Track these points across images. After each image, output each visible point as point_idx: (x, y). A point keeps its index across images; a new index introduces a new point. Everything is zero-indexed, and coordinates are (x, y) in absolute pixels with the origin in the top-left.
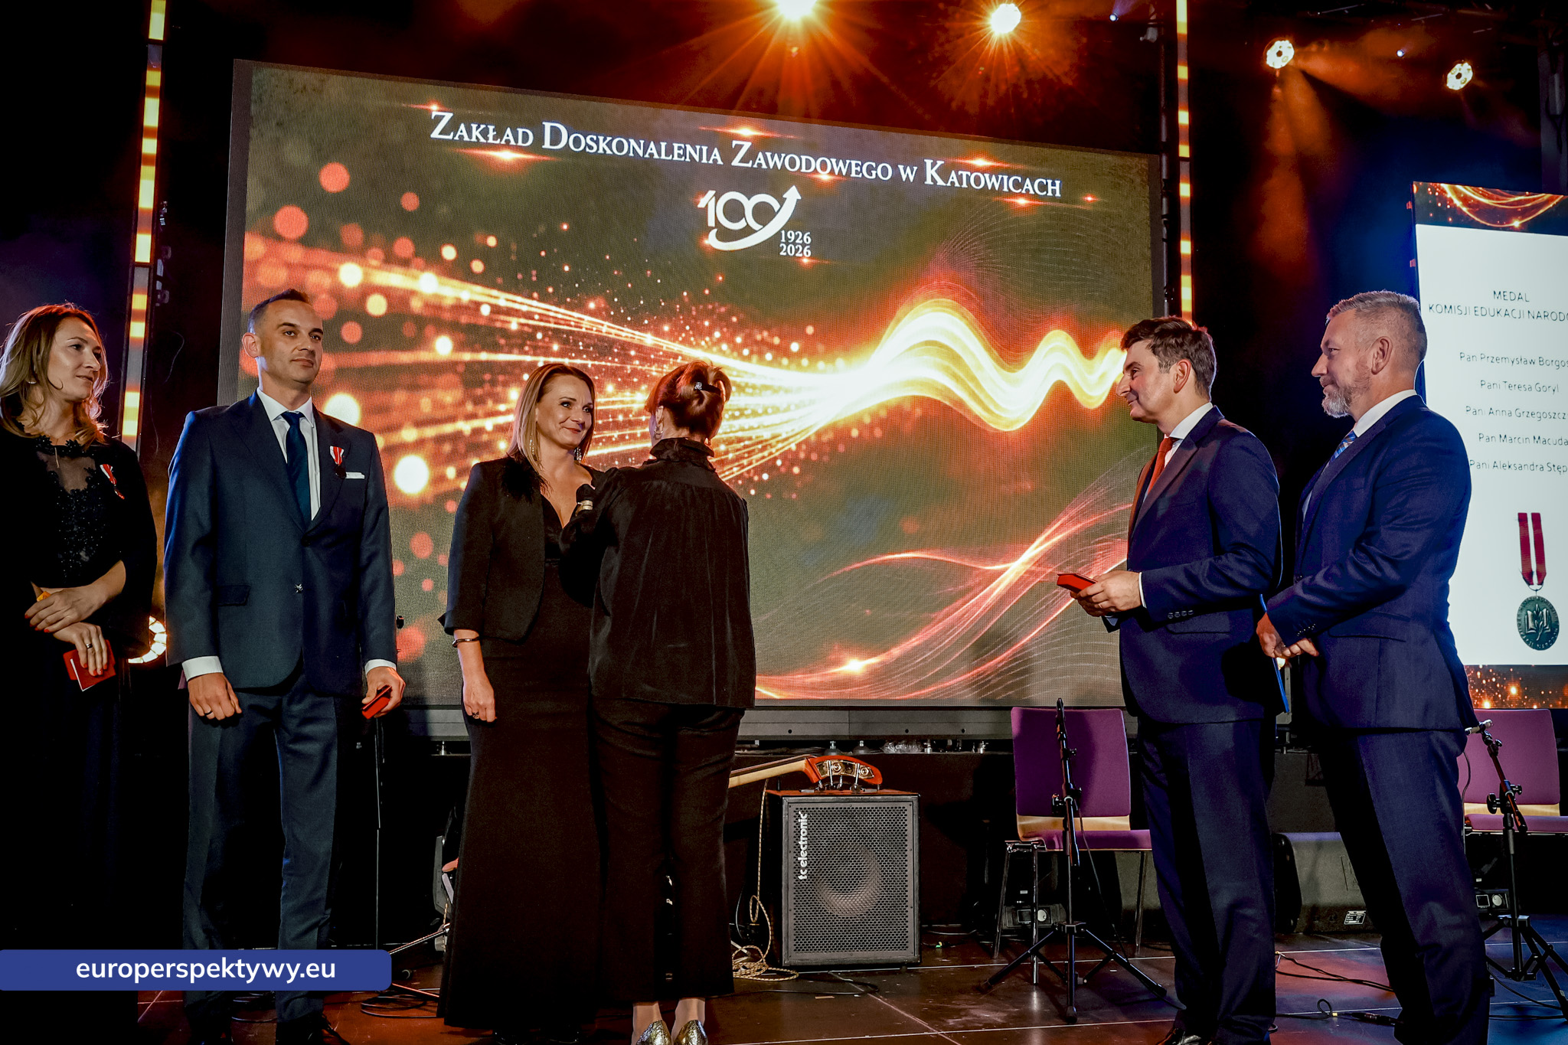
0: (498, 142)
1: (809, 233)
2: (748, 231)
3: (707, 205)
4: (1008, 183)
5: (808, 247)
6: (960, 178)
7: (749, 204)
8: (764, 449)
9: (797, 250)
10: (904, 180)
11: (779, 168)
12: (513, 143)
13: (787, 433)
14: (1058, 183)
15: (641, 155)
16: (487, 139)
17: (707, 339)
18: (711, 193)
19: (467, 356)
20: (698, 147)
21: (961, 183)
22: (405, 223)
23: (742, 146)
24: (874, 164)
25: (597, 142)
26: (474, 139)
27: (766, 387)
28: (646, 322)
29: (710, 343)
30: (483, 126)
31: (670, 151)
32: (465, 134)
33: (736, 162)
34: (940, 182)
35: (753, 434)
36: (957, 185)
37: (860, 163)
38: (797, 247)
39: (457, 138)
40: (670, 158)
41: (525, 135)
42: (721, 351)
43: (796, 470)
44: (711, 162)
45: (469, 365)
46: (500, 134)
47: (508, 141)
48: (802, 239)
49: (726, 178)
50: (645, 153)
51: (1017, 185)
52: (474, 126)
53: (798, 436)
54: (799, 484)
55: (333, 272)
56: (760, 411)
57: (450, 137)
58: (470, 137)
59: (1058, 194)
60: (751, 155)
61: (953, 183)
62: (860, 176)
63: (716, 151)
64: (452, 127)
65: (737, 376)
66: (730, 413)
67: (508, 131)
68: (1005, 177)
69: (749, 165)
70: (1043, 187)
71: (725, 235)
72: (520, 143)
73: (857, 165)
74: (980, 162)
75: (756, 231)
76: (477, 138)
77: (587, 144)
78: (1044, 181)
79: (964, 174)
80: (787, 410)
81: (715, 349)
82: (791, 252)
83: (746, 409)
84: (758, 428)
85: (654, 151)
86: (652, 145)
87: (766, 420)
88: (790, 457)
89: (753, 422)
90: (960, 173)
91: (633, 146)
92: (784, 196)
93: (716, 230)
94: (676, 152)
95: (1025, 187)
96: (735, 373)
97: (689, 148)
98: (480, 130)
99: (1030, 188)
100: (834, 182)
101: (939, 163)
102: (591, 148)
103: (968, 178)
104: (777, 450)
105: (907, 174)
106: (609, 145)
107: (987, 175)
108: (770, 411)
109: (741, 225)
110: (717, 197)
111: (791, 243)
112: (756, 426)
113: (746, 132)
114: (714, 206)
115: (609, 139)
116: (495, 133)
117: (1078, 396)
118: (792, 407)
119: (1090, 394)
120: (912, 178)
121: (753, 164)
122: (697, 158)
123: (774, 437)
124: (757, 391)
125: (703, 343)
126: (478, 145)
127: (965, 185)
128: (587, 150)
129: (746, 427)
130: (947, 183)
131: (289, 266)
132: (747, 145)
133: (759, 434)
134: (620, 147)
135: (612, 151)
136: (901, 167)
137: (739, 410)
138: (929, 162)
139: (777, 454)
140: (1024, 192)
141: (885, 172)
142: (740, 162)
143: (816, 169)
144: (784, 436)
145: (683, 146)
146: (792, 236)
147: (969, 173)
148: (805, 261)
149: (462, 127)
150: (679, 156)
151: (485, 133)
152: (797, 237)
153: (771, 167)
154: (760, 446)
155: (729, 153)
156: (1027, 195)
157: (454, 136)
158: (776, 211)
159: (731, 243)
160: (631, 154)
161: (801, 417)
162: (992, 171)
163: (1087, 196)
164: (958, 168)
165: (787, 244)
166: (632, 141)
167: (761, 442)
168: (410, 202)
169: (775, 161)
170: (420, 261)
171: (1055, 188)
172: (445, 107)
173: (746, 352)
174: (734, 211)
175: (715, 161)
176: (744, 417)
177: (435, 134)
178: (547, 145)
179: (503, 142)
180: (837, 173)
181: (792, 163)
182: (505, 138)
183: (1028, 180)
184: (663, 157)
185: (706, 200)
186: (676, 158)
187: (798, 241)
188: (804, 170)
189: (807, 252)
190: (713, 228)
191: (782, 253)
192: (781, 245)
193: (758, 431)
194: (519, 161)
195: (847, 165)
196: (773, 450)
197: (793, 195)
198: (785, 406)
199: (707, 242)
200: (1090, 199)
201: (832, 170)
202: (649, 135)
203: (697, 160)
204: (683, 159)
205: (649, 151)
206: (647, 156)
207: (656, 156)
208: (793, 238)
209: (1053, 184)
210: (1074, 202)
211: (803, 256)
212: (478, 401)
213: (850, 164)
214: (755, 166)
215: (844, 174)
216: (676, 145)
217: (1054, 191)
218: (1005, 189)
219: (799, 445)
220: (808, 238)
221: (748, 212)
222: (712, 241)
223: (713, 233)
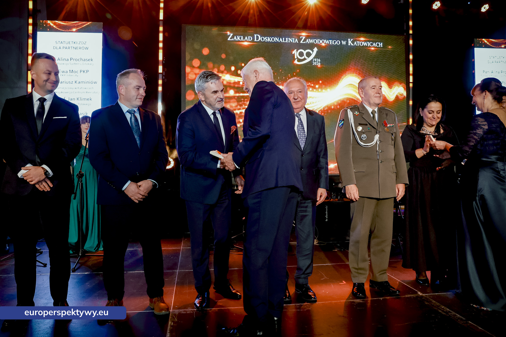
0: (244, 40)
2: (305, 59)
3: (294, 53)
4: (369, 44)
5: (320, 62)
6: (357, 43)
7: (305, 52)
9: (317, 64)
10: (343, 44)
11: (312, 43)
12: (247, 40)
14: (382, 43)
15: (278, 41)
16: (241, 39)
18: (296, 50)
19: (237, 95)
20: (292, 39)
21: (357, 44)
22: (223, 61)
23: (303, 38)
24: (335, 41)
25: (267, 39)
26: (238, 40)
28: (280, 83)
31: (285, 40)
33: (301, 42)
34: (352, 45)
36: (356, 45)
37: (332, 41)
39: (234, 40)
40: (285, 42)
41: (250, 38)
44: (295, 42)
45: (238, 97)
46: (244, 38)
47: (246, 40)
48: (318, 60)
49: (299, 46)
50: (279, 41)
51: (371, 44)
52: (238, 37)
57: (232, 40)
58: (237, 39)
59: (382, 46)
60: (305, 40)
61: (355, 45)
62: (332, 44)
63: (296, 39)
64: (233, 37)
67: (246, 37)
68: (368, 43)
69: (305, 42)
70: (378, 45)
71: (299, 60)
72: (249, 40)
73: (331, 41)
74: (362, 39)
76: (239, 39)
77: (265, 39)
78: (378, 43)
79: (358, 42)
82: (315, 64)
85: (281, 40)
86: (281, 39)
90: (357, 42)
91: (276, 39)
92: (313, 50)
93: (297, 59)
94: (287, 40)
95: (373, 45)
97: (290, 39)
98: (239, 37)
99: (375, 45)
100: (326, 45)
101: (352, 40)
102: (266, 40)
103: (359, 43)
105: (344, 43)
106: (270, 39)
107: (364, 42)
109: (303, 58)
110: (297, 51)
113: (304, 34)
114: (296, 53)
115: (270, 38)
117: (387, 98)
119: (391, 98)
120: (345, 44)
121: (306, 42)
122: (292, 41)
126: (239, 41)
127: (358, 45)
128: (265, 41)
130: (354, 44)
132: (304, 37)
134: (273, 40)
135: (271, 40)
136: (342, 41)
138: (349, 40)
140: (373, 46)
141: (338, 43)
142: (303, 42)
143: (321, 43)
145: (288, 39)
146: (315, 60)
147: (359, 42)
148: (319, 66)
149: (235, 37)
150: (288, 41)
151: (240, 38)
152: (317, 60)
153: (310, 43)
155: (300, 40)
156: (374, 47)
157: (233, 39)
158: (312, 54)
159: (300, 62)
160: (276, 41)
161: (319, 104)
162: (365, 41)
163: (389, 46)
164: (356, 41)
165: (314, 62)
166: (276, 38)
168: (223, 56)
169: (311, 41)
170: (226, 72)
171: (381, 45)
172: (231, 32)
174: (301, 54)
175: (296, 42)
177: (229, 39)
178: (255, 40)
179: (245, 40)
180: (326, 43)
181: (315, 41)
182: (245, 39)
183: (374, 43)
184: (284, 41)
185: (294, 52)
186: (287, 42)
187: (317, 61)
188: (318, 43)
189: (319, 64)
190: (296, 59)
191: (313, 64)
194: (249, 45)
195: (329, 41)
197: (316, 50)
199: (295, 62)
200: (390, 47)
201: (325, 43)
202: (280, 36)
203: (292, 42)
204: (288, 42)
205: (280, 40)
206: (280, 41)
207: (282, 41)
208: (316, 60)
209: (381, 44)
210: (386, 48)
212: (241, 105)
213: (330, 41)
214: (306, 43)
215: (328, 43)
216: (287, 39)
217: (381, 46)
218: (368, 46)
220: (319, 60)
221: (305, 54)
222: (296, 62)
223: (296, 60)
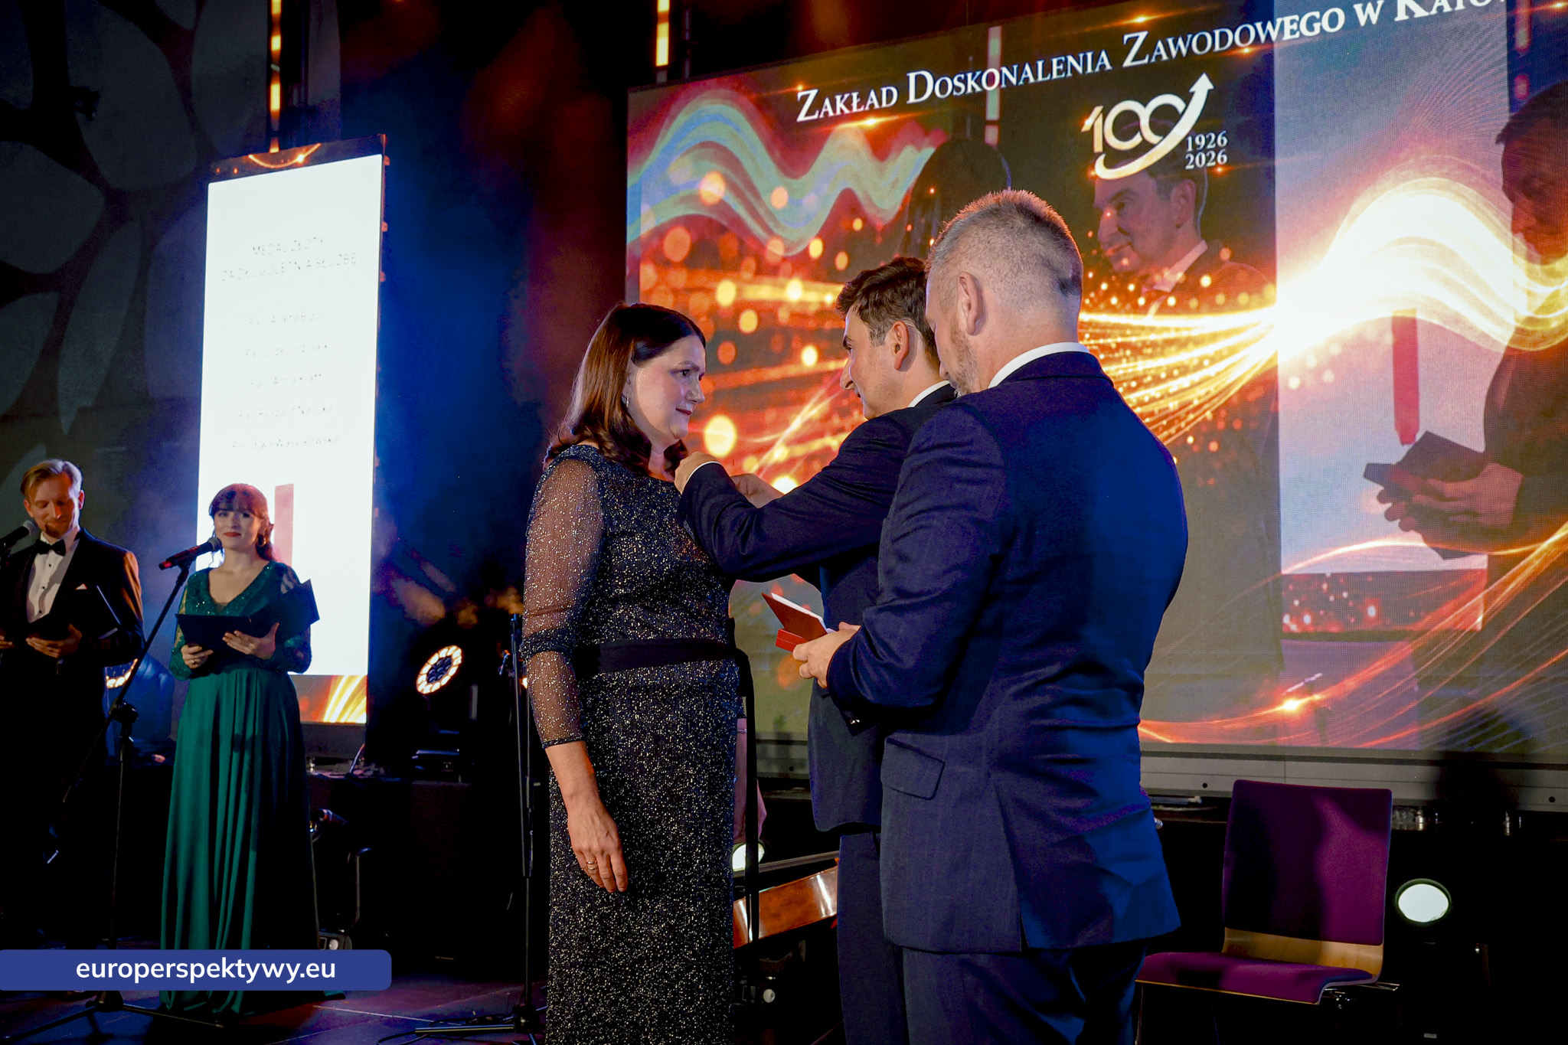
0: (862, 109)
1: (1225, 132)
2: (1145, 147)
3: (1093, 127)
5: (1224, 150)
7: (1144, 113)
8: (1170, 425)
9: (1208, 159)
10: (1365, 23)
11: (1185, 54)
12: (877, 106)
13: (1199, 398)
15: (1015, 83)
16: (850, 107)
17: (1092, 295)
19: (832, 366)
20: (1082, 55)
21: (1453, 4)
22: (775, 223)
23: (1135, 39)
24: (1317, 15)
25: (965, 81)
26: (839, 113)
27: (1169, 343)
29: (1096, 300)
30: (846, 96)
31: (1048, 70)
32: (830, 109)
33: (1128, 63)
34: (1421, 13)
35: (1155, 407)
36: (1447, 9)
37: (1296, 18)
38: (1208, 154)
39: (822, 116)
40: (1049, 78)
41: (887, 95)
42: (1112, 309)
43: (1214, 446)
44: (1098, 70)
46: (863, 100)
47: (872, 105)
48: (1215, 141)
49: (1115, 86)
50: (1018, 80)
52: (838, 98)
53: (1215, 400)
54: (1217, 466)
55: (710, 292)
56: (1163, 375)
57: (815, 117)
58: (834, 110)
60: (1147, 48)
61: (1440, 9)
62: (1297, 35)
63: (1103, 55)
64: (818, 104)
65: (1132, 335)
66: (1125, 385)
67: (872, 93)
69: (1145, 61)
71: (1115, 158)
72: (884, 104)
73: (1292, 22)
75: (1152, 146)
76: (842, 111)
77: (954, 87)
80: (1200, 366)
81: (1102, 306)
82: (1200, 162)
83: (1145, 376)
84: (1162, 398)
85: (1030, 75)
86: (1027, 67)
87: (1173, 386)
88: (1204, 429)
89: (1154, 392)
91: (1005, 76)
92: (1191, 91)
93: (1104, 156)
94: (1055, 68)
96: (1128, 332)
97: (1071, 59)
98: (844, 100)
100: (1259, 53)
102: (959, 90)
104: (1188, 424)
105: (1368, 14)
106: (978, 81)
108: (1176, 372)
109: (1137, 140)
111: (1201, 151)
112: (1158, 395)
113: (1140, 19)
114: (1098, 124)
115: (978, 74)
116: (859, 100)
118: (1206, 362)
120: (1376, 20)
121: (1150, 59)
122: (1079, 69)
123: (1180, 409)
124: (1159, 350)
125: (1087, 301)
126: (842, 118)
127: (1460, 6)
128: (955, 93)
129: (1146, 399)
131: (675, 292)
132: (1141, 36)
133: (1162, 407)
134: (991, 80)
135: (981, 87)
136: (1355, 7)
137: (1135, 379)
139: (1188, 429)
141: (1333, 20)
142: (1133, 60)
143: (1234, 44)
144: (1196, 403)
145: (1063, 59)
146: (1200, 140)
148: (1220, 170)
149: (827, 102)
150: (1059, 72)
151: (848, 104)
152: (1208, 141)
154: (1164, 422)
155: (1119, 53)
157: (820, 114)
158: (1181, 112)
159: (1123, 168)
160: (1003, 86)
161: (1218, 374)
165: (1195, 153)
166: (1004, 70)
167: (1165, 417)
168: (779, 199)
169: (1179, 47)
170: (787, 268)
172: (810, 84)
173: (1141, 301)
174: (1127, 125)
175: (1103, 67)
176: (1143, 388)
177: (802, 118)
178: (912, 99)
179: (867, 108)
180: (1263, 41)
181: (1202, 44)
182: (869, 102)
184: (1040, 78)
185: (1094, 120)
186: (1055, 76)
187: (1209, 146)
188: (1218, 49)
189: (1222, 158)
190: (1100, 154)
191: (1189, 167)
192: (1187, 157)
193: (1162, 402)
194: (882, 125)
195: (1278, 26)
196: (1183, 424)
197: (1202, 87)
198: (1196, 362)
199: (1093, 173)
201: (1257, 38)
202: (1022, 59)
203: (1081, 72)
204: (1063, 75)
205: (1024, 76)
206: (1021, 82)
207: (1032, 80)
208: (1203, 144)
211: (1217, 165)
213: (1282, 23)
214: (1153, 60)
215: (1274, 39)
216: (1055, 61)
219: (1216, 413)
220: (1222, 140)
221: (1144, 122)
222: (1100, 171)
223: (1101, 158)
